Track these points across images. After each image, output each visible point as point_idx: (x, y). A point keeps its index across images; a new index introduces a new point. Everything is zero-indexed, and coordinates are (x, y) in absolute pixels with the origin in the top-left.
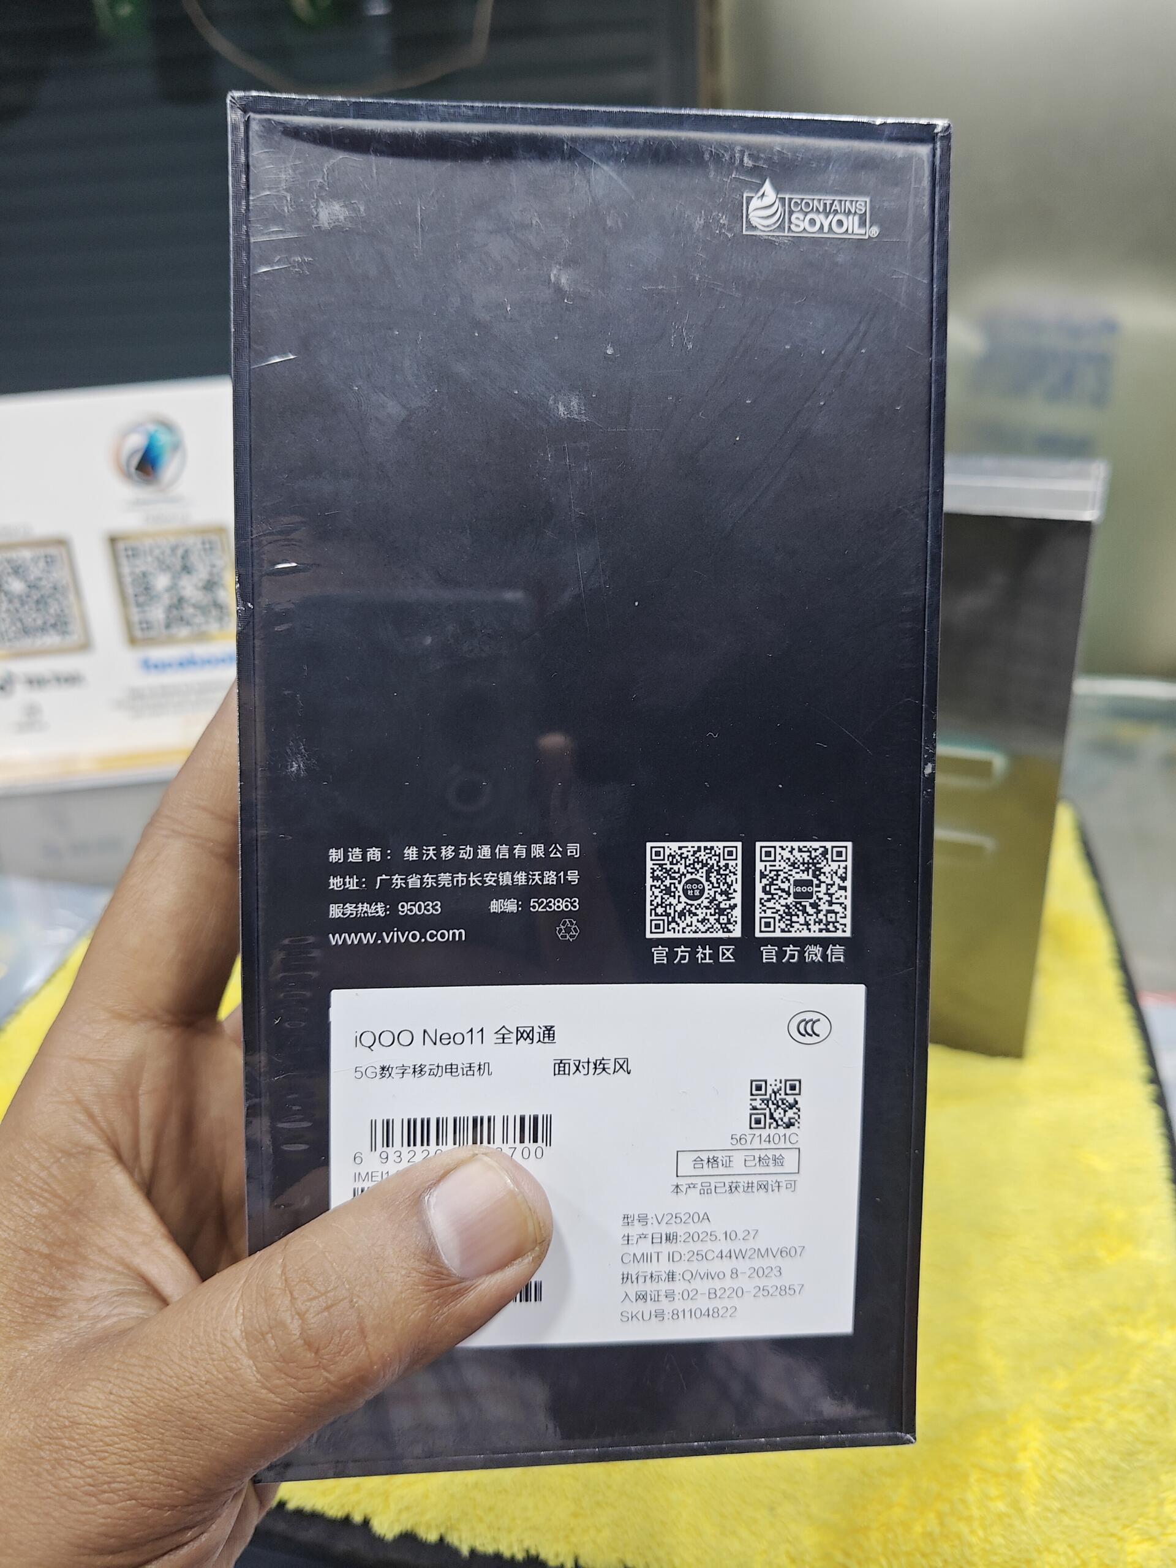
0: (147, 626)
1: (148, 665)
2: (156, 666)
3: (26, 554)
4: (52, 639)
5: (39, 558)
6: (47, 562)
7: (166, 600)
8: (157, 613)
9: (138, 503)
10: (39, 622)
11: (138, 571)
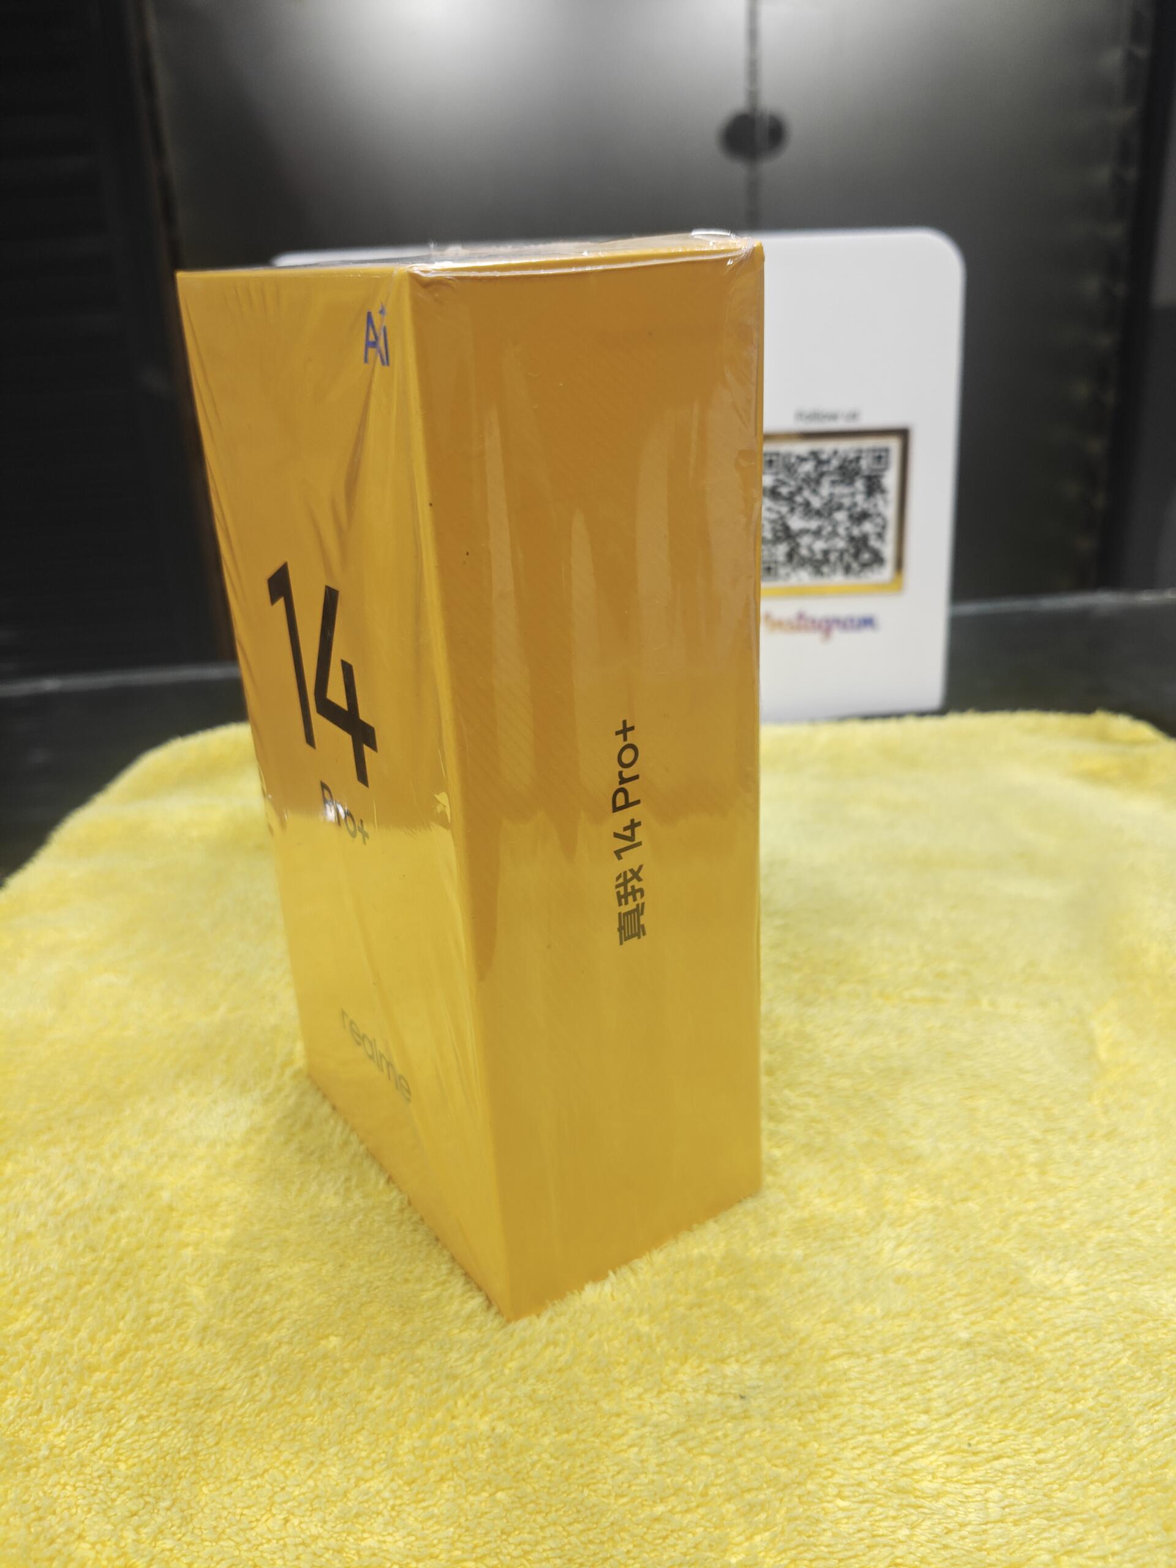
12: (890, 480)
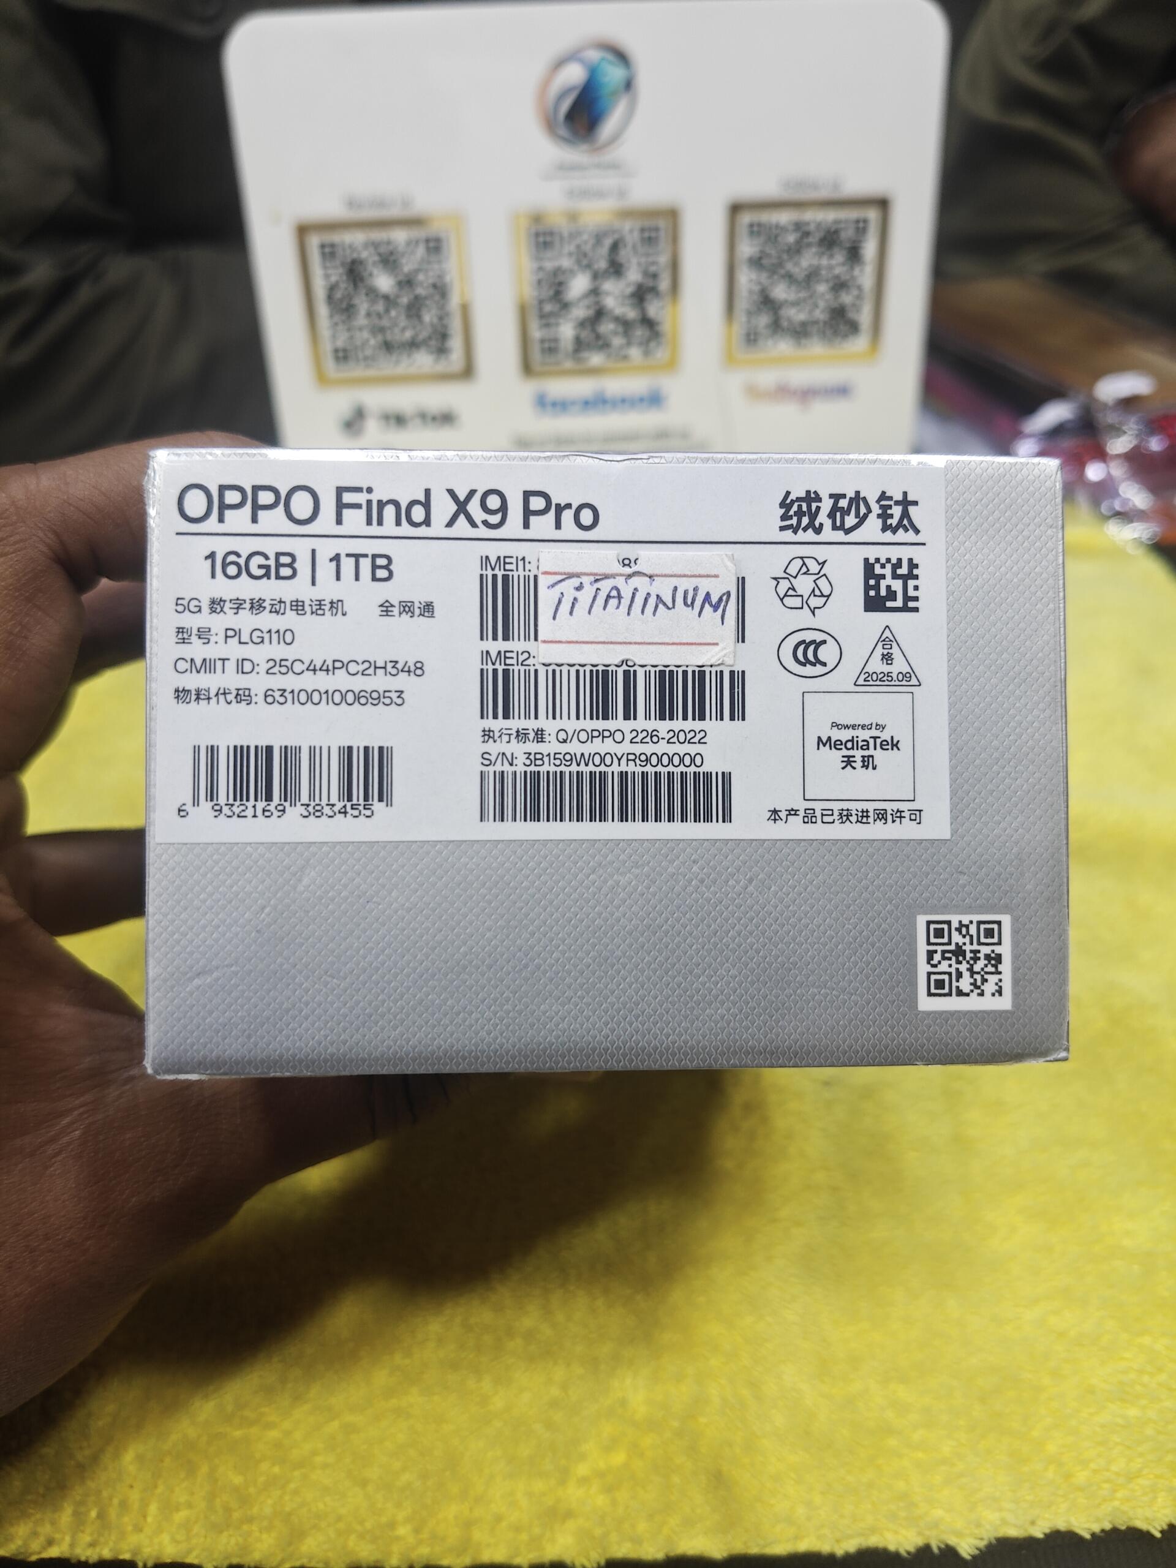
0: (551, 348)
1: (542, 403)
2: (554, 404)
3: (400, 236)
4: (423, 360)
5: (417, 242)
6: (428, 249)
7: (580, 312)
8: (567, 331)
9: (564, 168)
10: (408, 335)
11: (549, 265)
12: (869, 249)
